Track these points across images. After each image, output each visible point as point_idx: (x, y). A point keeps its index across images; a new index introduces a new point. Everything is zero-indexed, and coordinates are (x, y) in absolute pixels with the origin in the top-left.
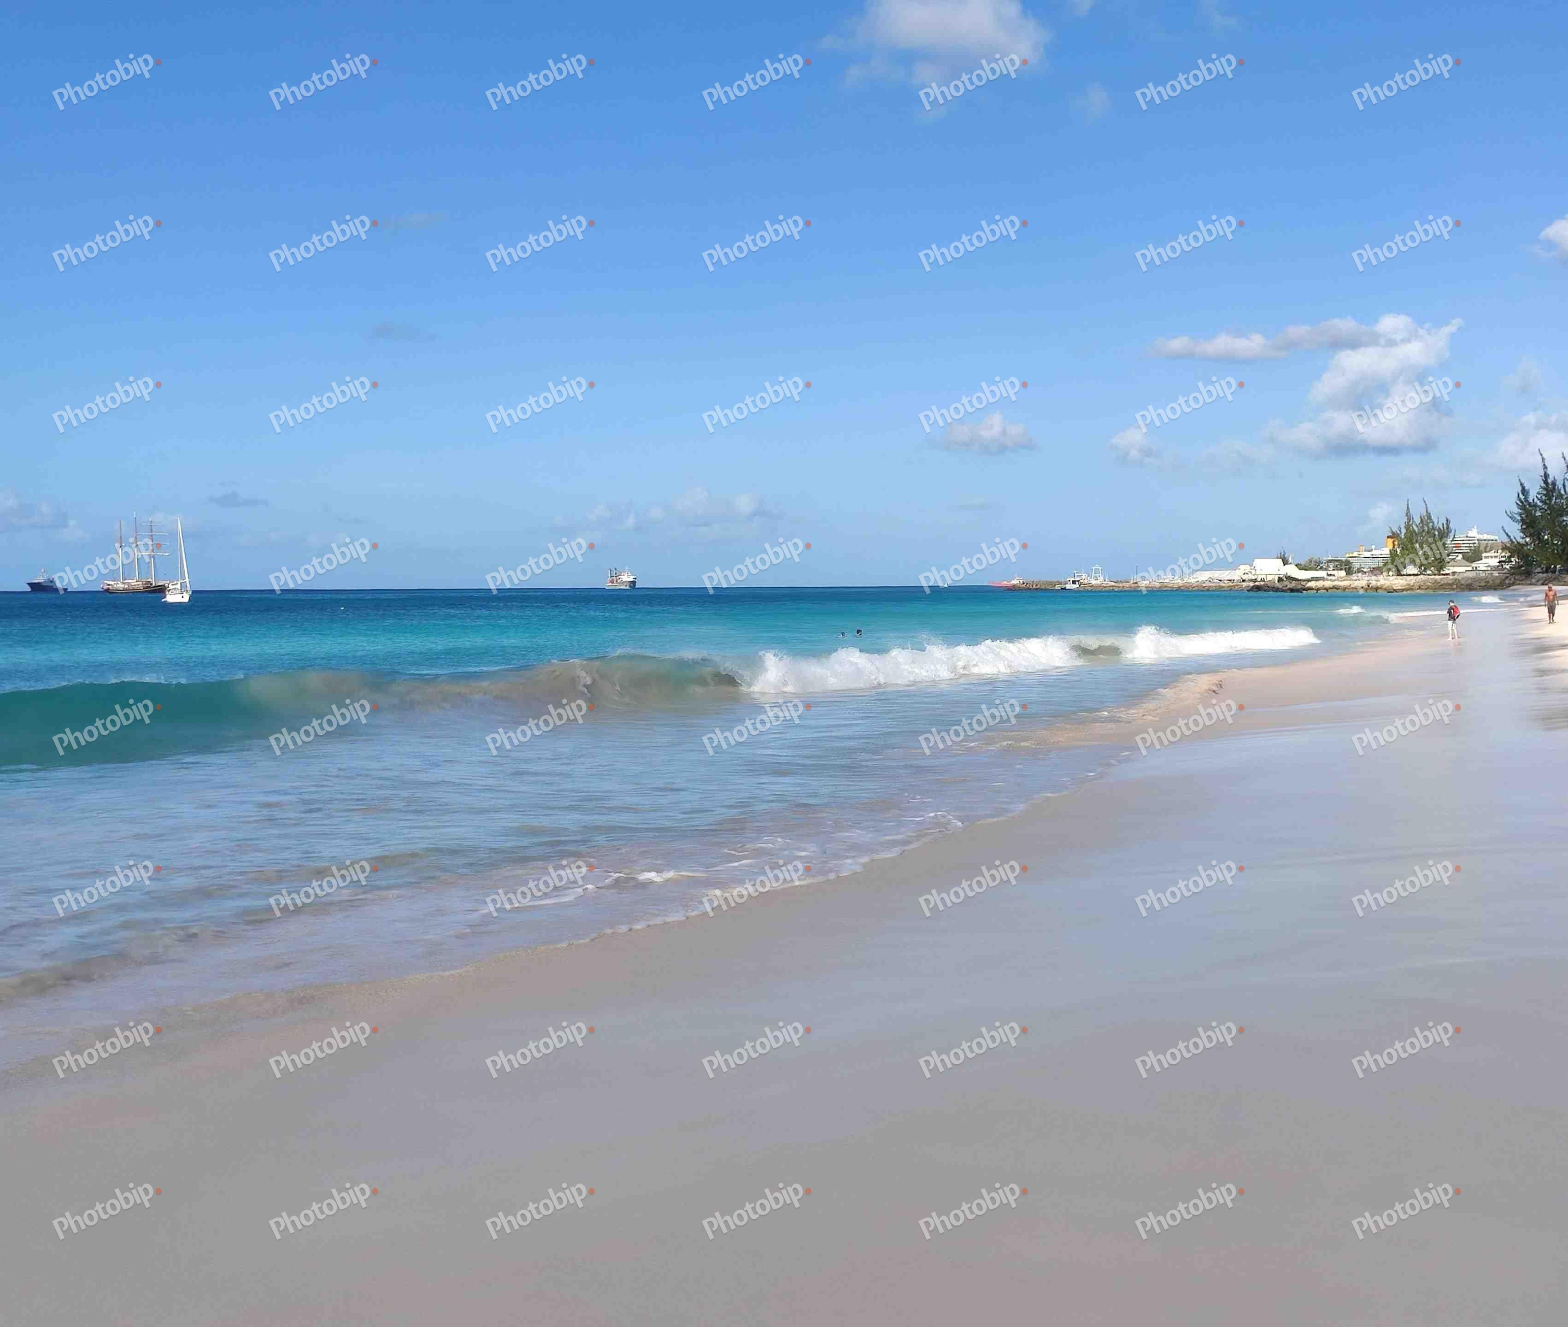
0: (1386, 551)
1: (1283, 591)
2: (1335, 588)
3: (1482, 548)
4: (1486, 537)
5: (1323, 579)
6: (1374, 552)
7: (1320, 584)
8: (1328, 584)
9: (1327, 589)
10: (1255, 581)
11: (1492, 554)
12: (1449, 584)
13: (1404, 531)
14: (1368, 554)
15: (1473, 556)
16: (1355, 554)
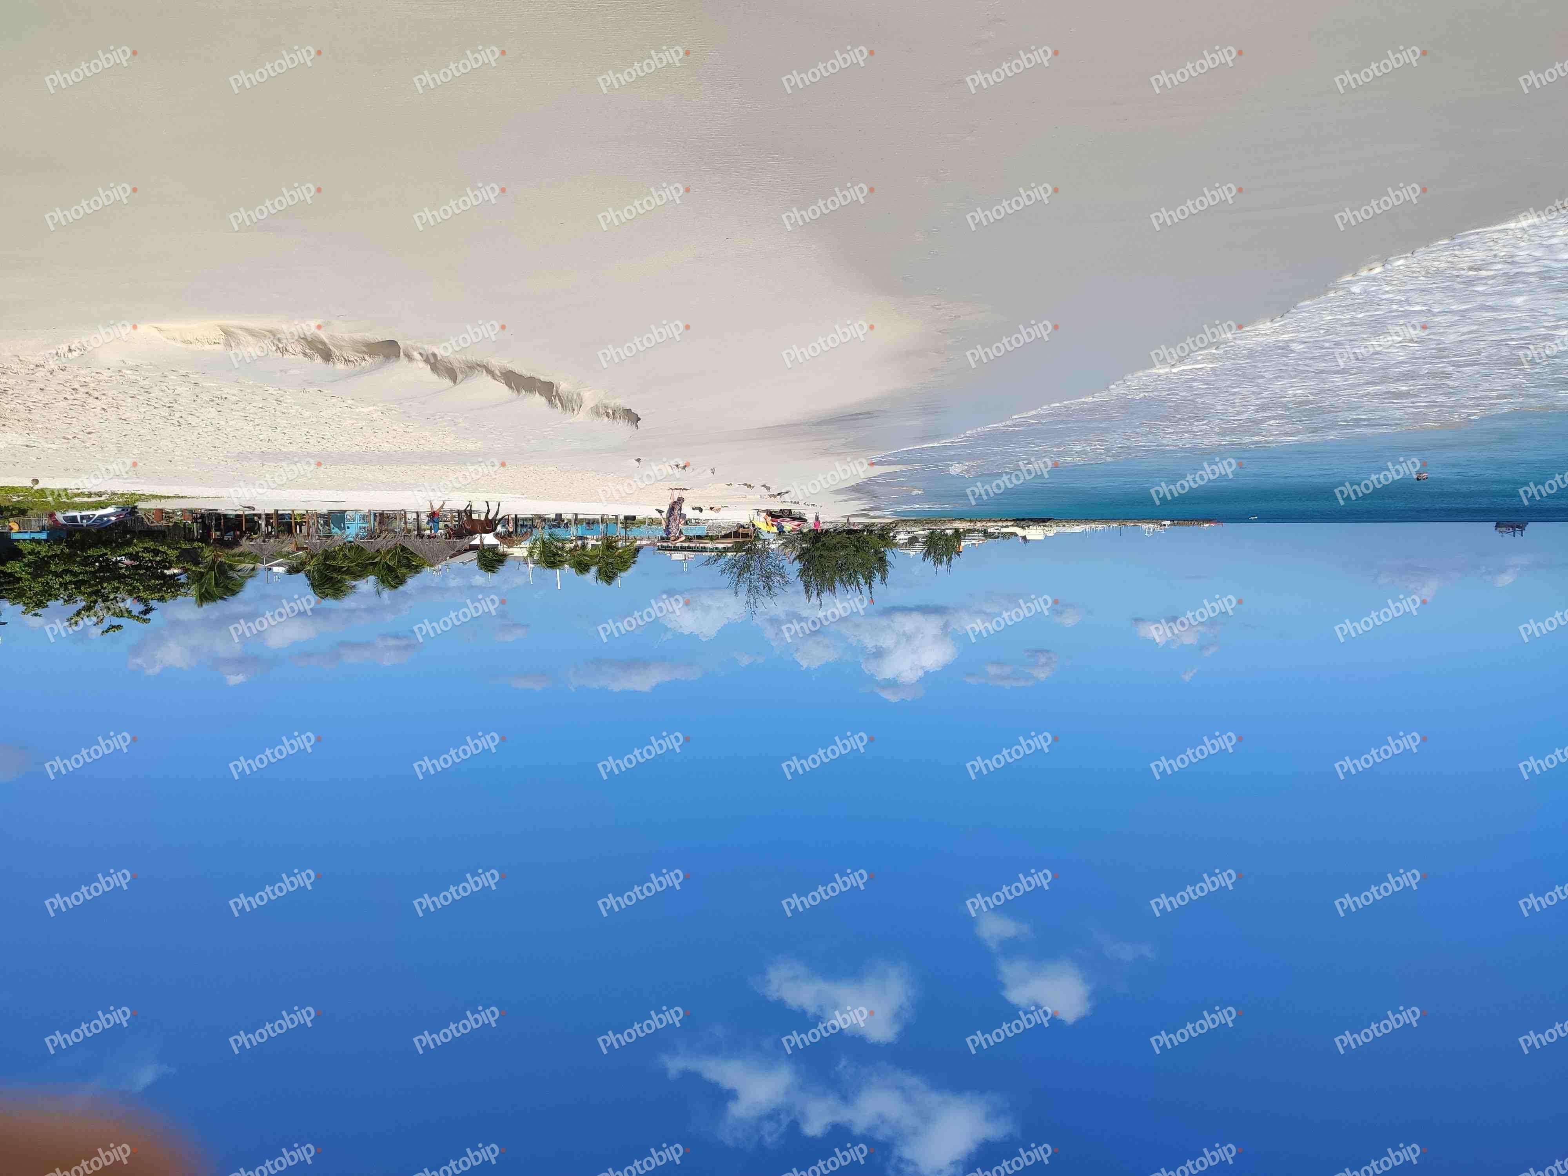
0: (963, 544)
1: (1028, 519)
2: (996, 522)
3: (908, 545)
4: (906, 552)
5: (1002, 527)
6: (970, 543)
7: (1005, 524)
8: (1000, 524)
9: (1001, 520)
10: (1044, 526)
11: (901, 542)
12: (928, 523)
13: (953, 556)
14: (974, 542)
15: (913, 541)
16: (981, 542)
